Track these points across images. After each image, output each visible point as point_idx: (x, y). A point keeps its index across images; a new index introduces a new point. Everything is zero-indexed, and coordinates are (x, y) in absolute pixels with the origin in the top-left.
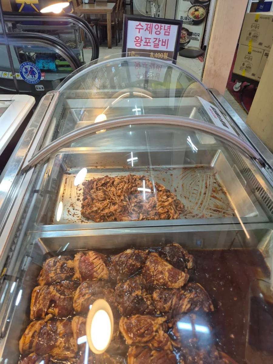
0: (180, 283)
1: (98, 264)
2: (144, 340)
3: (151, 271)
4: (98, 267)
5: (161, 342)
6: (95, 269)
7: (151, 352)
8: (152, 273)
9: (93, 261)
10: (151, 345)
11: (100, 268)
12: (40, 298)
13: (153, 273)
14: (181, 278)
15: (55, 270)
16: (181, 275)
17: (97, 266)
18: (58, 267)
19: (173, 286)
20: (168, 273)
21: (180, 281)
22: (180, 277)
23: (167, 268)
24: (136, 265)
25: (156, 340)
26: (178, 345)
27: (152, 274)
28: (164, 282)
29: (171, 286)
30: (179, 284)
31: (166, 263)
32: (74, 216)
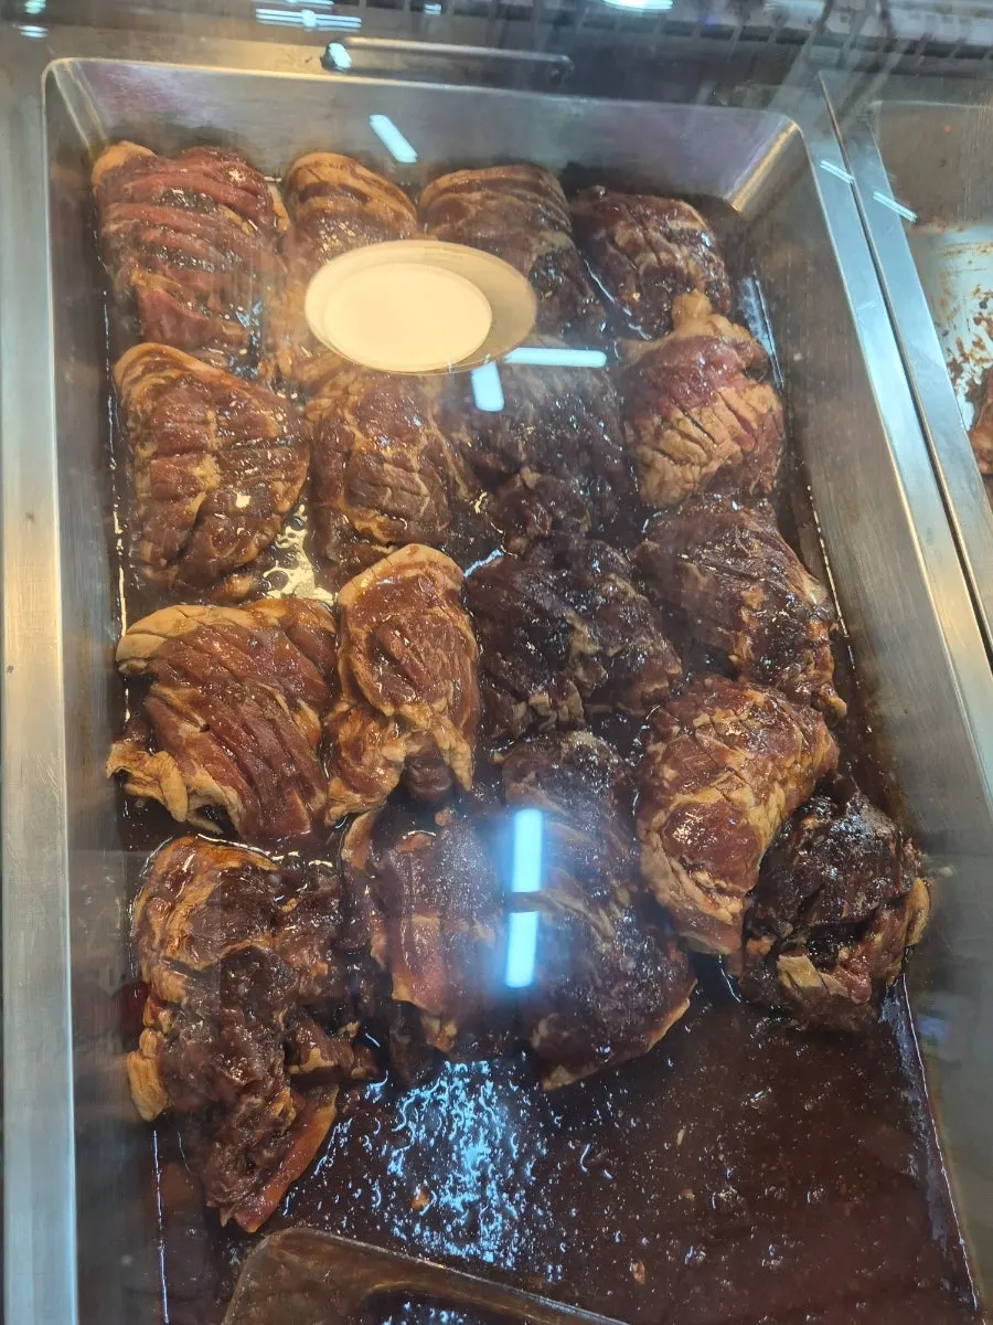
0: (672, 879)
1: (708, 427)
2: (359, 664)
3: (711, 714)
4: (695, 432)
5: (358, 755)
6: (680, 414)
7: (311, 704)
8: (704, 718)
9: (722, 403)
10: (344, 707)
11: (690, 444)
12: (508, 198)
13: (704, 727)
14: (698, 884)
15: (649, 242)
16: (721, 891)
17: (698, 425)
18: (663, 256)
19: (649, 842)
20: (719, 805)
21: (684, 877)
22: (703, 877)
23: (745, 796)
24: (737, 638)
25: (364, 727)
26: (351, 847)
27: (697, 722)
28: (662, 786)
29: (648, 831)
30: (665, 875)
31: (778, 797)
32: (977, 321)
